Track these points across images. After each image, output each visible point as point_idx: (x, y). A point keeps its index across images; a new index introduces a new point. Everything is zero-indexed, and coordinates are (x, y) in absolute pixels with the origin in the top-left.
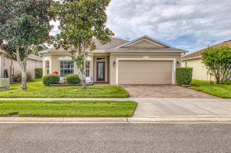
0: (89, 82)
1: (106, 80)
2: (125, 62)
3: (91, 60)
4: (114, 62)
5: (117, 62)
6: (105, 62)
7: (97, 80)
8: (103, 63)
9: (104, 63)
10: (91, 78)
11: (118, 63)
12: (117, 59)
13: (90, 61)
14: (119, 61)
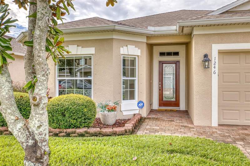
0: (133, 113)
1: (182, 107)
2: (243, 56)
3: (139, 54)
4: (206, 56)
5: (215, 56)
6: (179, 62)
7: (160, 105)
8: (174, 65)
9: (177, 63)
10: (138, 104)
11: (217, 61)
12: (216, 48)
13: (135, 58)
14: (221, 53)
